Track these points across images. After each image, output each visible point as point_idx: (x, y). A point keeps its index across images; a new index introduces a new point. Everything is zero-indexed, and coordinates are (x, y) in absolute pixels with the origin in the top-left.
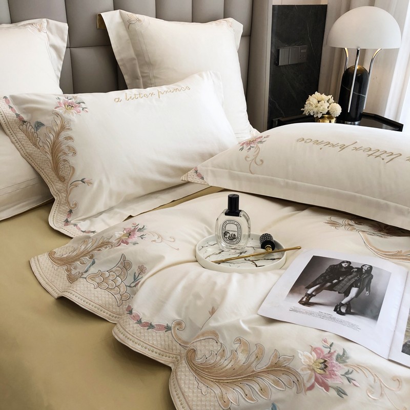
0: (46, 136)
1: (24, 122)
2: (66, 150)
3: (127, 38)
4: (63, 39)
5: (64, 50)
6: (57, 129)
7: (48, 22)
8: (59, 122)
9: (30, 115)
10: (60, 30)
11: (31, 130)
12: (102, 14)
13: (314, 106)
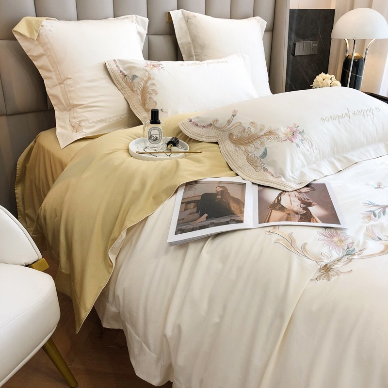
0: (139, 83)
1: (125, 76)
2: (151, 92)
3: (186, 28)
4: (145, 29)
5: (145, 36)
6: (145, 79)
7: (136, 17)
8: (147, 75)
9: (129, 71)
10: (143, 22)
11: (129, 81)
12: (171, 12)
13: (320, 83)
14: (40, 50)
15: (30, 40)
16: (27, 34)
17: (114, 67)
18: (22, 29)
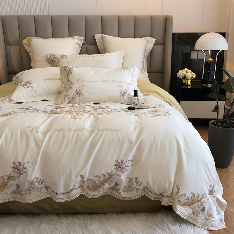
5: (81, 45)
7: (78, 37)
10: (81, 39)
12: (95, 35)
14: (31, 50)
15: (27, 45)
16: (26, 43)
17: (49, 56)
18: (25, 41)
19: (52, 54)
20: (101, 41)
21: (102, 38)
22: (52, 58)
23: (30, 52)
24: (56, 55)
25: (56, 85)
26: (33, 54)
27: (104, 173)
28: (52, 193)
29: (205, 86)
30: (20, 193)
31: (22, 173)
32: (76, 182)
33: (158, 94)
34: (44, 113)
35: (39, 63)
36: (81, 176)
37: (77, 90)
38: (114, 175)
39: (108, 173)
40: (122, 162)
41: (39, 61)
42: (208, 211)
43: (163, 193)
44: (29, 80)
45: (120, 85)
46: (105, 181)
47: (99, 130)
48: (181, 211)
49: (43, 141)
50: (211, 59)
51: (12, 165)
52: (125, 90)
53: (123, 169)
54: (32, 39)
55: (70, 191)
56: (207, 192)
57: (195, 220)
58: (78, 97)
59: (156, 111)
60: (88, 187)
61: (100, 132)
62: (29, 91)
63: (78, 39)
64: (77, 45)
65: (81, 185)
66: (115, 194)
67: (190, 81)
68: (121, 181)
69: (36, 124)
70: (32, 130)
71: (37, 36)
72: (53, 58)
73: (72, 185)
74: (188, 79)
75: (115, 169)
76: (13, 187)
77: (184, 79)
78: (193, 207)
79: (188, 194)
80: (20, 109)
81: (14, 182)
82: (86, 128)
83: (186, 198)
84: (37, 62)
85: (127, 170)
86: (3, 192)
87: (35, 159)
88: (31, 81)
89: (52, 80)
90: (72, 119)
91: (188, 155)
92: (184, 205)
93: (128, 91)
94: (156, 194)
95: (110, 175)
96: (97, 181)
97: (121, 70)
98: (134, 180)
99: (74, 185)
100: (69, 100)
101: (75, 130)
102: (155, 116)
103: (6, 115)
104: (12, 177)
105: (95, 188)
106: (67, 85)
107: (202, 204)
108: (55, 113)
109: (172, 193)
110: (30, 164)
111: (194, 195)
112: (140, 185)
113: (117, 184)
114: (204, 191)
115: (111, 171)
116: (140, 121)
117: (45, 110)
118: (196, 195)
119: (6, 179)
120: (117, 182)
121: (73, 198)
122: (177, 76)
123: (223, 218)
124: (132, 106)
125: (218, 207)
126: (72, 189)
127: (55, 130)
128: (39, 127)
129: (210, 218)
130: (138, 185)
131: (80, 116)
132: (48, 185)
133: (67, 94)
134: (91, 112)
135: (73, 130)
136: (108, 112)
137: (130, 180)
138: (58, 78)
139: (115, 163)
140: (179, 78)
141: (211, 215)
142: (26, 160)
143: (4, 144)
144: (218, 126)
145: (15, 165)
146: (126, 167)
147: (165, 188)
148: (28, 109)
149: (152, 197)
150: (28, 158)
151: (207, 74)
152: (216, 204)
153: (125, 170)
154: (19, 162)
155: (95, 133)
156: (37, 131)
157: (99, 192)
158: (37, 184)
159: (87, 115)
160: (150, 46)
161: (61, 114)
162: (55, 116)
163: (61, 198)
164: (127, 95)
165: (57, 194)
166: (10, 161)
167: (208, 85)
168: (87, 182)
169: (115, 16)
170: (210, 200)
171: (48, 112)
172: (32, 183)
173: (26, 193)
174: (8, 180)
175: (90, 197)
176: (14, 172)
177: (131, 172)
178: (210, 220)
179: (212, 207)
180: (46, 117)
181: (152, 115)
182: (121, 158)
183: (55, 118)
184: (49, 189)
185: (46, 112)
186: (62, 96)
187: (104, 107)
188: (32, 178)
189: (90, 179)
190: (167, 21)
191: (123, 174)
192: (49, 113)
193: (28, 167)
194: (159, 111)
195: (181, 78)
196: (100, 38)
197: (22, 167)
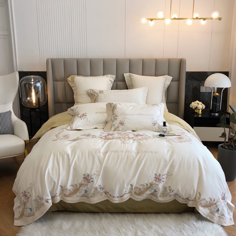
1: (92, 94)
5: (113, 82)
6: (96, 96)
7: (111, 75)
12: (124, 74)
14: (74, 85)
15: (71, 82)
16: (70, 80)
17: (89, 91)
18: (69, 79)
19: (92, 89)
20: (129, 78)
21: (130, 76)
22: (91, 92)
23: (74, 86)
24: (95, 90)
25: (104, 117)
26: (76, 89)
27: (147, 183)
28: (110, 197)
29: (213, 115)
30: (86, 197)
31: (90, 181)
32: (127, 189)
33: (179, 123)
34: (101, 139)
35: (81, 96)
36: (131, 185)
37: (120, 121)
38: (154, 184)
39: (150, 183)
40: (160, 175)
41: (81, 94)
42: (221, 212)
43: (189, 198)
44: (84, 113)
45: (151, 117)
46: (147, 189)
47: (143, 152)
48: (203, 211)
49: (104, 159)
50: (217, 94)
51: (83, 176)
52: (156, 121)
53: (161, 180)
54: (75, 77)
55: (123, 195)
56: (221, 198)
57: (212, 218)
58: (121, 126)
59: (181, 138)
60: (135, 193)
61: (144, 154)
62: (85, 121)
63: (110, 77)
64: (110, 82)
65: (130, 191)
66: (154, 198)
67: (200, 111)
68: (159, 189)
69: (98, 147)
70: (96, 151)
71: (78, 74)
72: (93, 92)
73: (125, 191)
74: (199, 110)
75: (155, 180)
76: (83, 191)
77: (196, 109)
78: (210, 208)
79: (207, 199)
80: (82, 135)
81: (84, 188)
82: (133, 151)
83: (205, 202)
84: (79, 95)
85: (163, 181)
86: (75, 196)
87: (99, 172)
88: (86, 113)
89: (101, 113)
90: (123, 144)
91: (207, 171)
92: (204, 206)
93: (158, 122)
94: (183, 199)
95: (151, 185)
96: (142, 189)
97: (152, 106)
98: (168, 188)
99: (126, 191)
100: (115, 128)
101: (126, 152)
102: (181, 142)
103: (74, 140)
104: (83, 184)
105: (140, 194)
106: (112, 117)
107: (217, 206)
108: (109, 139)
109: (195, 198)
110: (96, 175)
111: (211, 199)
112: (172, 192)
113: (155, 191)
114: (218, 197)
115: (152, 182)
116: (171, 146)
117: (101, 136)
118: (213, 200)
119: (78, 186)
120: (156, 189)
121: (125, 200)
122: (190, 107)
123: (232, 217)
124: (162, 133)
125: (228, 209)
126: (124, 194)
127: (112, 151)
128: (100, 149)
129: (223, 217)
130: (171, 192)
131: (127, 141)
132: (108, 191)
133: (113, 123)
134: (134, 138)
135: (124, 151)
136: (146, 139)
137: (165, 188)
138: (105, 111)
139: (155, 176)
140: (191, 108)
141: (223, 215)
142: (93, 173)
143: (77, 161)
144: (226, 149)
145: (85, 176)
146: (162, 179)
147: (191, 194)
148: (88, 135)
149: (181, 201)
150: (94, 171)
151: (215, 106)
152: (227, 207)
153: (162, 181)
154: (88, 174)
155: (140, 154)
156: (99, 152)
157: (143, 196)
158: (99, 190)
159: (132, 141)
160: (168, 83)
161: (113, 140)
162: (109, 141)
163: (116, 201)
164: (157, 125)
165: (114, 197)
166: (82, 173)
167: (215, 115)
168: (134, 189)
169: (140, 59)
170: (223, 204)
171: (103, 137)
172: (96, 188)
173: (92, 197)
174: (80, 187)
175: (136, 200)
176: (84, 181)
177: (166, 183)
178: (223, 218)
179: (224, 208)
180: (103, 142)
181: (179, 141)
182: (159, 172)
183: (110, 143)
184: (107, 194)
185: (102, 138)
186: (109, 125)
187: (142, 134)
188: (97, 186)
189: (136, 187)
190: (181, 63)
191: (160, 184)
192: (104, 139)
193: (94, 178)
194: (183, 138)
195: (194, 109)
196: (128, 76)
197: (90, 177)
